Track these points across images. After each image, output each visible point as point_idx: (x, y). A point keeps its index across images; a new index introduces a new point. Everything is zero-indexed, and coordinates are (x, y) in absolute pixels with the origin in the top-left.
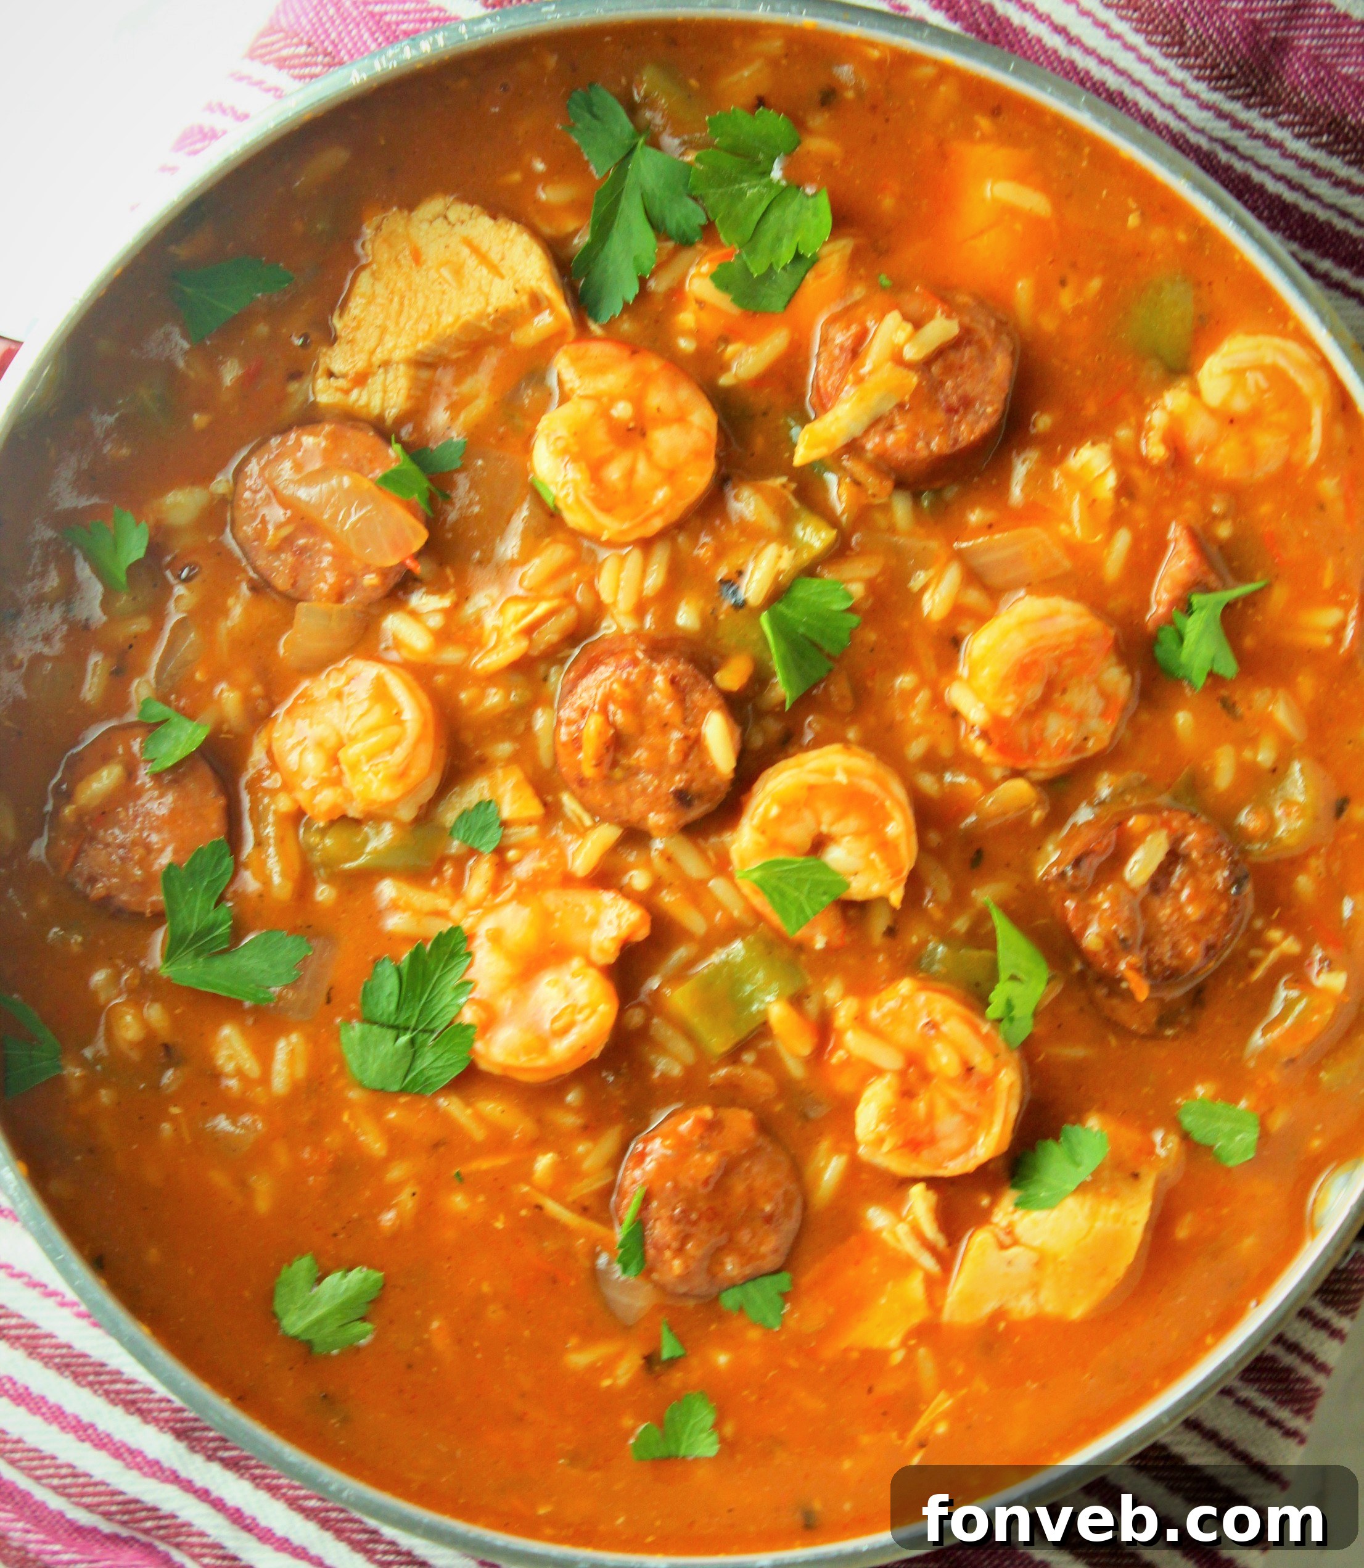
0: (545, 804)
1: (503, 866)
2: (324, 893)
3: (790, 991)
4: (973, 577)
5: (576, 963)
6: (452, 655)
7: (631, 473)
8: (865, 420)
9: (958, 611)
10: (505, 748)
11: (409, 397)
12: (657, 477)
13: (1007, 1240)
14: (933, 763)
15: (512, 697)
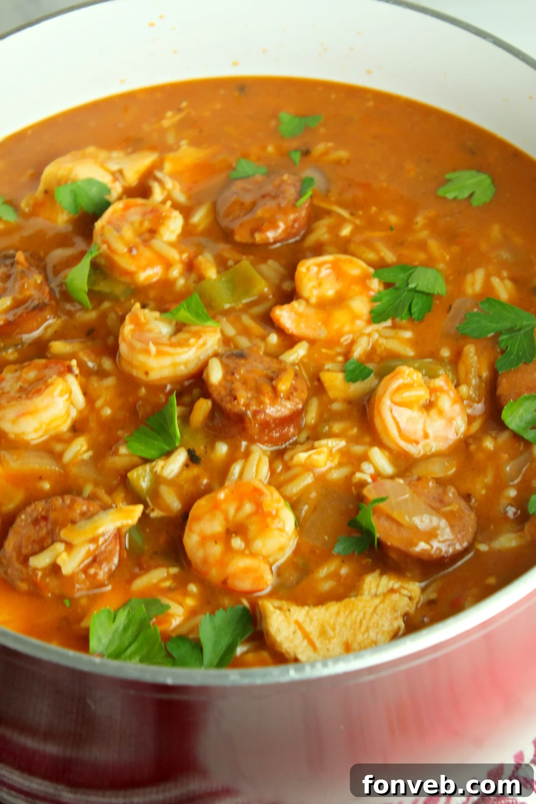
0: (319, 380)
1: (347, 355)
2: (446, 353)
3: (203, 283)
4: (58, 457)
5: (313, 300)
6: (358, 449)
7: (239, 508)
8: (96, 518)
9: (69, 442)
10: (336, 406)
11: (363, 580)
12: (224, 506)
13: (118, 175)
14: (101, 374)
15: (327, 428)
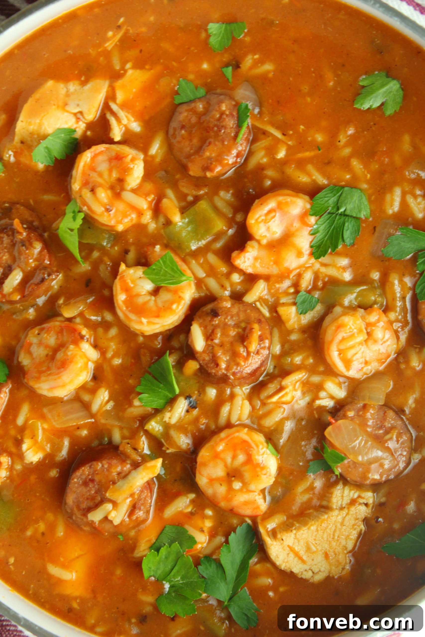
0: (276, 312)
1: (296, 285)
2: (376, 276)
3: (171, 227)
4: (86, 406)
5: (264, 242)
6: (316, 379)
7: (234, 457)
8: (130, 477)
9: (93, 391)
10: (294, 337)
11: (332, 493)
12: (222, 456)
13: (79, 116)
14: (106, 326)
15: (290, 359)
